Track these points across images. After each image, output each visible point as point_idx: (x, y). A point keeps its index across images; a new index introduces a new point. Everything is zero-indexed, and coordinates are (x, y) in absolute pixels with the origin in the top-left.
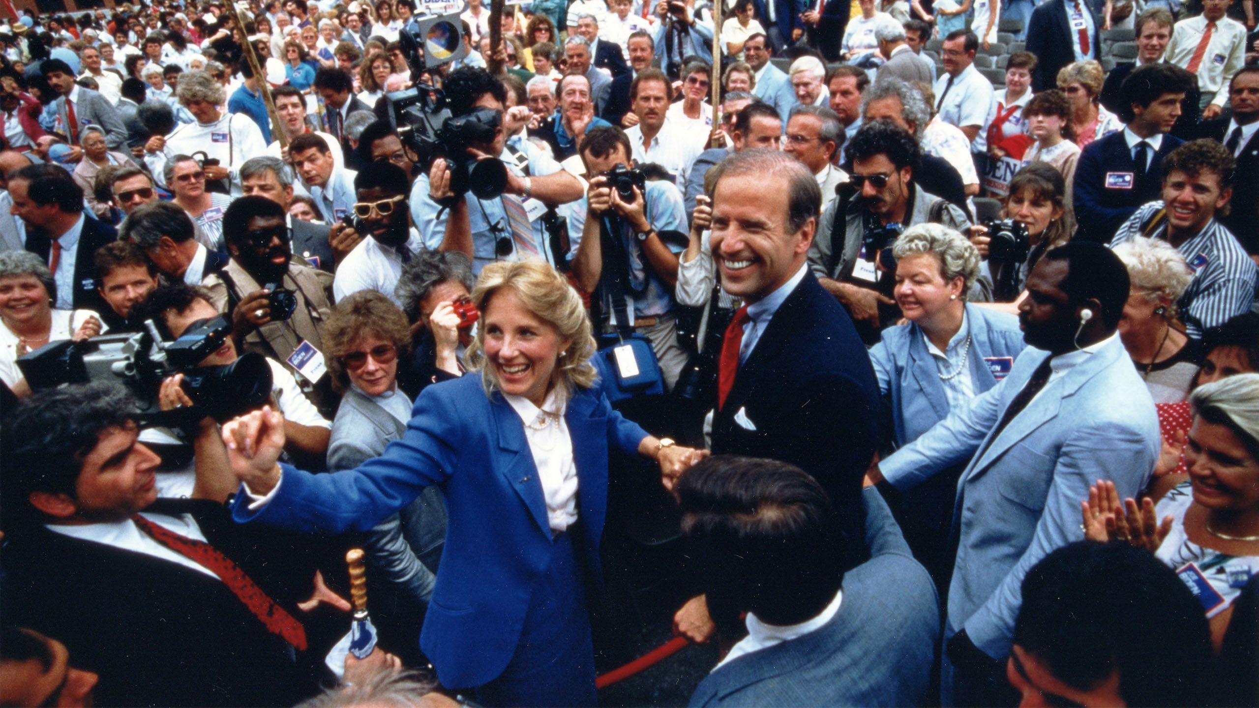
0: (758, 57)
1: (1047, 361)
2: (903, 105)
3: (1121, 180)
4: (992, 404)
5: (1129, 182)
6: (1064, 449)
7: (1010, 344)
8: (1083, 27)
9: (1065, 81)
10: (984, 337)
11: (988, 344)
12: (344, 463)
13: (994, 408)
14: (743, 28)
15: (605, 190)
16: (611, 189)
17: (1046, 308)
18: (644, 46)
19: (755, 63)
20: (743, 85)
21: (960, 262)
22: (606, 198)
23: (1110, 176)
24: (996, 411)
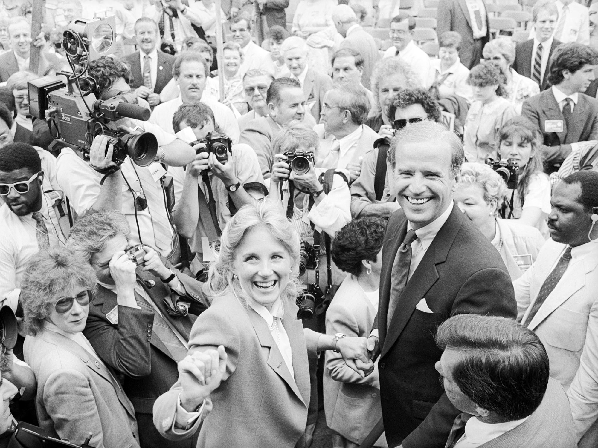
0: (243, 37)
1: (569, 251)
2: (408, 78)
3: (555, 126)
4: (524, 286)
5: (561, 127)
6: (593, 307)
7: (528, 245)
8: (477, 9)
9: (490, 52)
10: (511, 242)
11: (514, 246)
12: (62, 389)
13: (527, 289)
14: (207, 10)
15: (205, 154)
16: (209, 153)
17: (570, 215)
18: (151, 30)
19: (241, 41)
20: (235, 61)
21: (496, 189)
22: (205, 161)
23: (547, 122)
24: (528, 291)
